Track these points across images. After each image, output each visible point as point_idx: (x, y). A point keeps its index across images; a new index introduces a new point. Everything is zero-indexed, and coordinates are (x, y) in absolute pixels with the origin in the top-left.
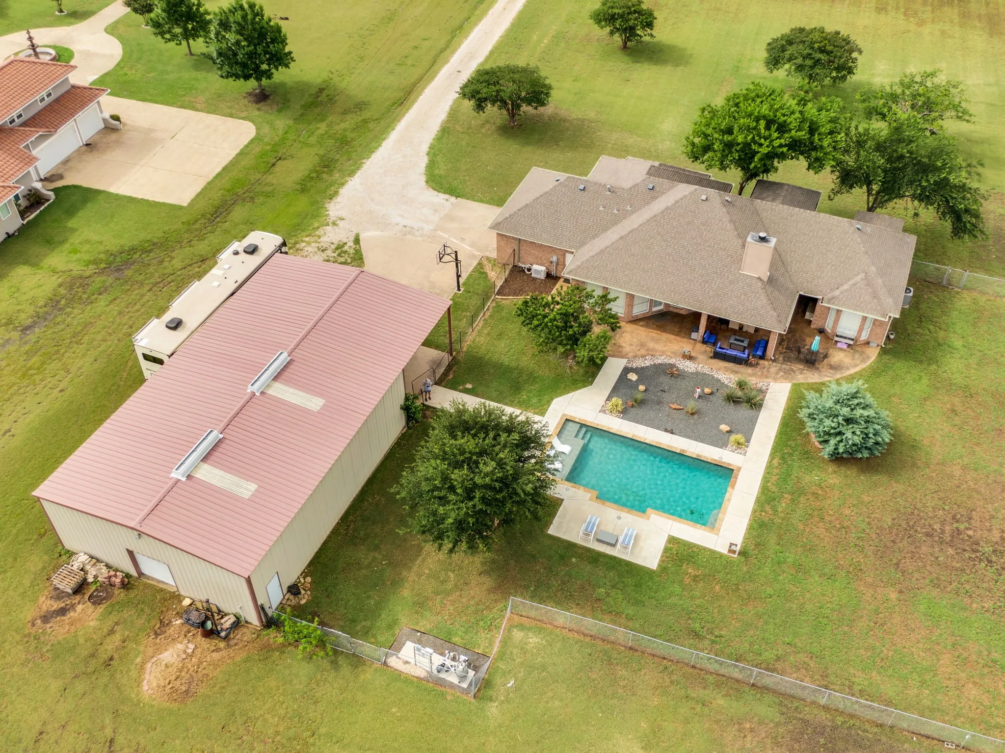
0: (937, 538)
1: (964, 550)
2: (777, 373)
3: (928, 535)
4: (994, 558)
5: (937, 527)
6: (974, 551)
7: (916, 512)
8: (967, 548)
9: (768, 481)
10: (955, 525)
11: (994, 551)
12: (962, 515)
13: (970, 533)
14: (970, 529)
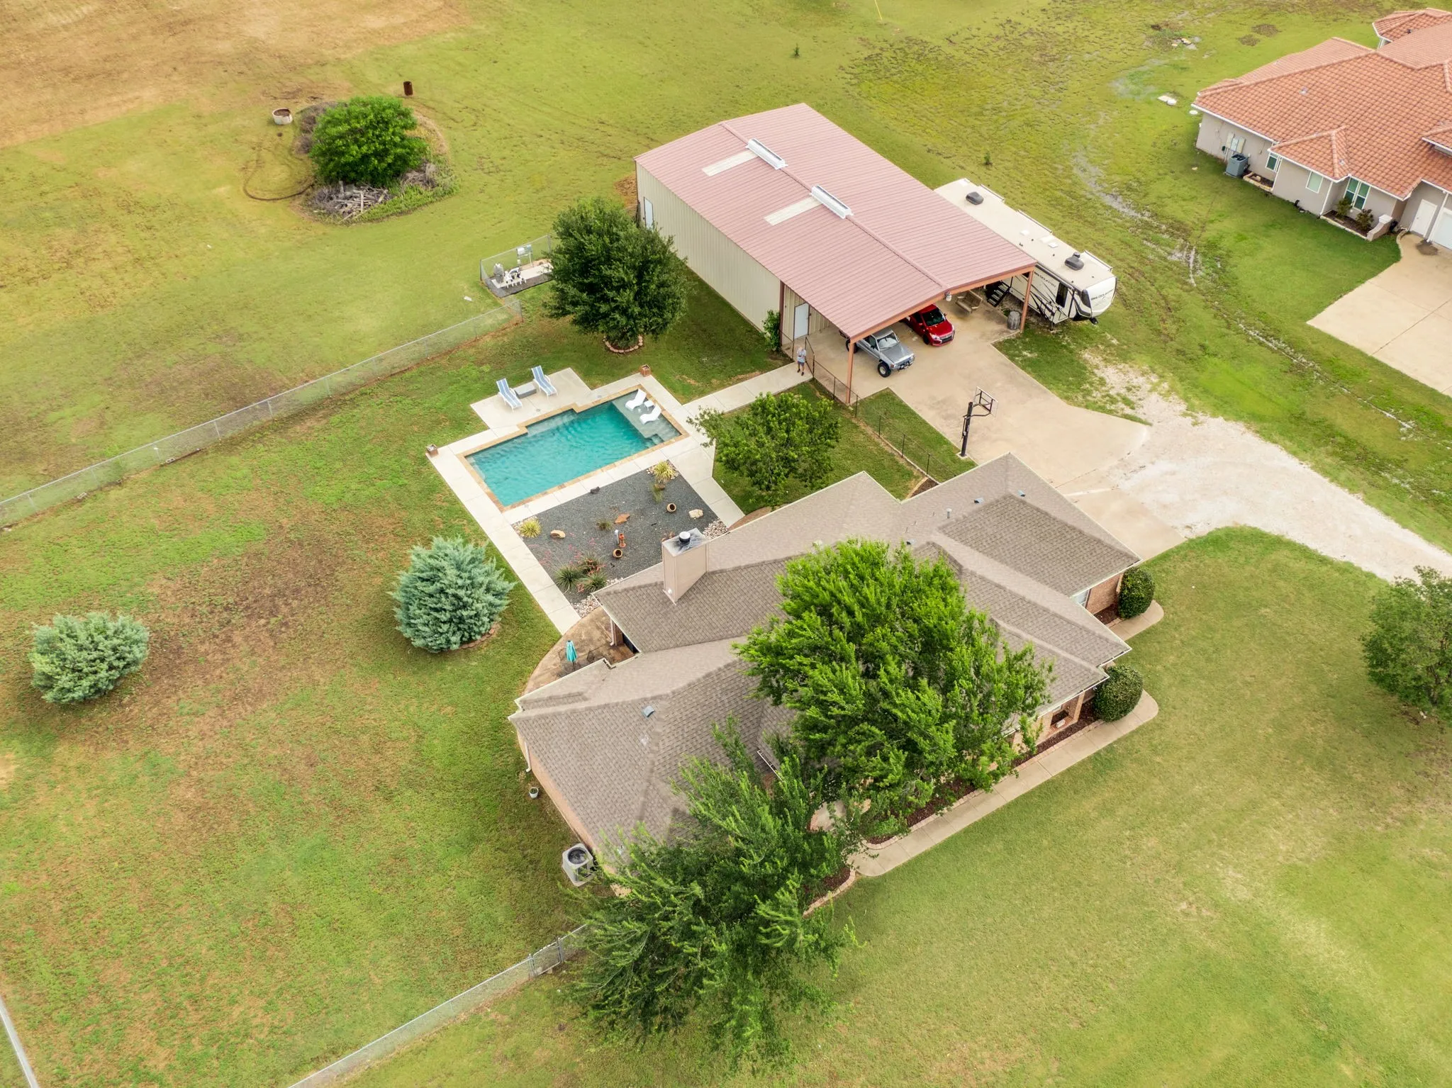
0: (287, 592)
1: (255, 601)
2: (588, 633)
3: (297, 591)
4: (225, 615)
5: (295, 603)
6: (247, 608)
7: (323, 602)
8: (255, 605)
9: (469, 523)
10: (280, 617)
11: (229, 622)
12: (281, 632)
13: (262, 621)
14: (264, 626)
